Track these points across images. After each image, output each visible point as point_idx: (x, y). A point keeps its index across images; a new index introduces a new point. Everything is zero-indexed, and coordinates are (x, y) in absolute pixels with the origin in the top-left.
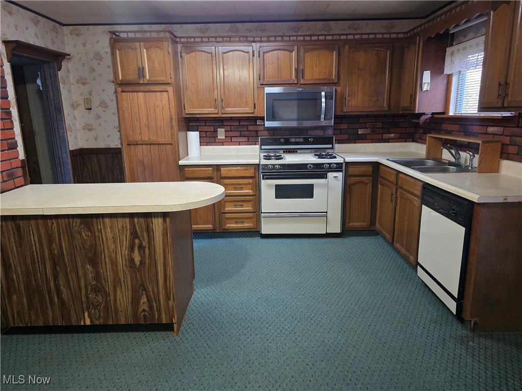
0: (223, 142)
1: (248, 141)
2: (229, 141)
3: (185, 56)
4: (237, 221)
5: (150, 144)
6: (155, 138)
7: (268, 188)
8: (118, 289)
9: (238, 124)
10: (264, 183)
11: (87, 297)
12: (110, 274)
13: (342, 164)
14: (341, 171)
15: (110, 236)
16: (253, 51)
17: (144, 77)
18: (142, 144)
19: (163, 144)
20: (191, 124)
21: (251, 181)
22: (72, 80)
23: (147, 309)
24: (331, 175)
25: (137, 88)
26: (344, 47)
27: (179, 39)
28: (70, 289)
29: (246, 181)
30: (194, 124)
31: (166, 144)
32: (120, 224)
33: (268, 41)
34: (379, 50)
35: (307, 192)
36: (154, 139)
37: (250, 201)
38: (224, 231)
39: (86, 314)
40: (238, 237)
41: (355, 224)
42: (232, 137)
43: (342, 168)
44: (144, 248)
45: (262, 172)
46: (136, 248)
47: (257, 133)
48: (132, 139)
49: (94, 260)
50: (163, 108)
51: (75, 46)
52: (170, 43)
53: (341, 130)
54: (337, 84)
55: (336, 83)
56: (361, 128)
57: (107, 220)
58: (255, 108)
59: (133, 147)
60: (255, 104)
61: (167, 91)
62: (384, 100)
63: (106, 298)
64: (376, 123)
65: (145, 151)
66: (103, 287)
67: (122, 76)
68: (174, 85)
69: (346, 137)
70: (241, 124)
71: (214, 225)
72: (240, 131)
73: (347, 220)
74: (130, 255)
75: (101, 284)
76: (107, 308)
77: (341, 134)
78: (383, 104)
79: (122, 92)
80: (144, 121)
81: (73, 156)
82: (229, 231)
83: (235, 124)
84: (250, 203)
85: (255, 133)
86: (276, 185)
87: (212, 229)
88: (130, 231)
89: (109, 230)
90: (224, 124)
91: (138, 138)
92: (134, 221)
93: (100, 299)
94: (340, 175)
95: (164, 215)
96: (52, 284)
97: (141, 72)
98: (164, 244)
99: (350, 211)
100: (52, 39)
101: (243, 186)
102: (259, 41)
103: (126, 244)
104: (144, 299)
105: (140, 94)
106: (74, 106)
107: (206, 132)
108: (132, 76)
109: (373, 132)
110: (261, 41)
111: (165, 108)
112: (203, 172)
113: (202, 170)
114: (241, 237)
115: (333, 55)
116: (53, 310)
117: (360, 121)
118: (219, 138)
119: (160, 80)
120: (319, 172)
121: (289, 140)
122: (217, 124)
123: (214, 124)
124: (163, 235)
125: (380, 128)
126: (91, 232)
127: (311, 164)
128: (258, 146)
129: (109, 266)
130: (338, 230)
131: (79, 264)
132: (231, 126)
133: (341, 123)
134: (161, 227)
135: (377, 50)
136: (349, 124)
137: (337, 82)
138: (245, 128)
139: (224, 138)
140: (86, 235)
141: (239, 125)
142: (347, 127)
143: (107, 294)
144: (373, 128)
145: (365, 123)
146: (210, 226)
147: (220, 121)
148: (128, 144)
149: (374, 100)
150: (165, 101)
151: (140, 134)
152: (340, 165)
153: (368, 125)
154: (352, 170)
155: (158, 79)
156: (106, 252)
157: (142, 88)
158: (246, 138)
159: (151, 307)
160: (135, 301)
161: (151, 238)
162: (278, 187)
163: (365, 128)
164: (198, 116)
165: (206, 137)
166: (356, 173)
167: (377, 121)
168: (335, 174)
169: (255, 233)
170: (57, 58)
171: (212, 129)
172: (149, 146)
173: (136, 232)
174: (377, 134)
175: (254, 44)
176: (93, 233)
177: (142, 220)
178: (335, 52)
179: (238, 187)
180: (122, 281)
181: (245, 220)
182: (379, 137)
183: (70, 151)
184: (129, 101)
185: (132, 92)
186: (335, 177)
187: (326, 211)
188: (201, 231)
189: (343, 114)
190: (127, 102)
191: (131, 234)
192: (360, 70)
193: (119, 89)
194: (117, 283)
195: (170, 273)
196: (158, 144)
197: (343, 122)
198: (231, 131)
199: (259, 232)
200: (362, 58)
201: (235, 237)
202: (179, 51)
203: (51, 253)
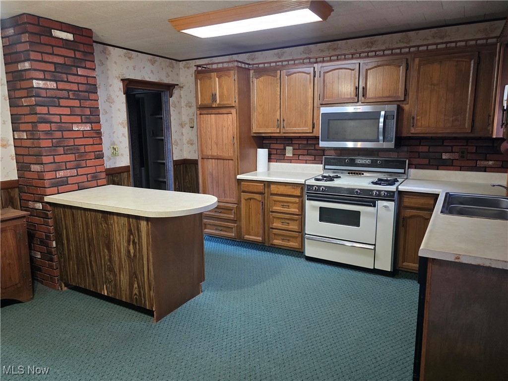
0: (291, 160)
1: (315, 160)
2: (296, 159)
3: (255, 81)
4: (285, 238)
5: (218, 159)
6: (222, 154)
7: (312, 209)
8: (121, 272)
9: (306, 142)
10: (308, 204)
11: (105, 274)
12: (116, 259)
13: (394, 192)
14: (393, 201)
15: (117, 230)
16: (314, 72)
17: (216, 101)
18: (212, 159)
19: (227, 159)
20: (264, 142)
21: (297, 200)
22: (183, 104)
23: (138, 294)
24: (380, 204)
25: (210, 111)
26: (414, 60)
27: (252, 66)
28: (97, 265)
29: (293, 199)
30: (267, 142)
31: (229, 160)
32: (122, 222)
33: (331, 61)
34: (460, 61)
35: (353, 219)
36: (220, 154)
37: (297, 220)
38: (272, 246)
39: (105, 286)
40: (285, 254)
41: (411, 264)
42: (299, 155)
43: (393, 196)
44: (136, 243)
45: (307, 193)
46: (131, 243)
47: (324, 152)
48: (205, 154)
49: (109, 246)
50: (228, 128)
51: (186, 77)
52: (236, 71)
53: (419, 153)
54: (405, 102)
55: (403, 101)
56: (446, 152)
57: (115, 217)
58: (313, 127)
59: (205, 160)
60: (313, 124)
61: (231, 113)
62: (465, 120)
63: (115, 277)
64: (467, 147)
65: (214, 165)
66: (113, 268)
67: (201, 102)
68: (237, 108)
69: (426, 161)
70: (309, 142)
71: (264, 238)
72: (308, 150)
73: (400, 258)
74: (128, 248)
75: (112, 265)
76: (116, 285)
77: (419, 158)
78: (465, 124)
79: (200, 114)
80: (214, 139)
81: (177, 165)
82: (276, 246)
83: (304, 142)
84: (296, 222)
85: (322, 152)
86: (320, 207)
87: (261, 241)
88: (128, 228)
89: (116, 225)
90: (293, 142)
91: (209, 153)
92: (130, 221)
93: (112, 276)
94: (391, 205)
95: (148, 219)
96: (88, 259)
97: (214, 97)
98: (147, 243)
99: (404, 249)
100: (167, 73)
101: (290, 205)
102: (320, 62)
103: (126, 238)
104: (136, 285)
105: (213, 116)
106: (182, 125)
107: (277, 149)
108: (208, 102)
109: (463, 157)
110: (323, 61)
111: (230, 129)
112: (255, 187)
113: (254, 185)
114: (288, 255)
115: (400, 70)
116: (89, 278)
117: (445, 144)
118: (287, 155)
119: (226, 104)
120: (368, 198)
121: (355, 161)
122: (287, 142)
123: (284, 142)
124: (147, 235)
125: (472, 153)
126: (107, 224)
127: (359, 189)
128: (321, 166)
129: (116, 253)
130: (388, 268)
131: (101, 248)
132: (299, 144)
133: (420, 145)
134: (146, 228)
135: (457, 61)
136: (430, 146)
137: (403, 99)
138: (312, 146)
139: (291, 155)
140: (105, 226)
141: (307, 144)
142: (427, 150)
143: (115, 275)
144: (463, 153)
145: (452, 146)
146: (260, 239)
147: (289, 140)
148: (202, 158)
149: (451, 119)
150: (230, 122)
151: (211, 150)
152: (392, 194)
153: (455, 149)
154: (407, 201)
155: (226, 103)
156: (115, 241)
157: (214, 111)
158: (313, 157)
159: (140, 292)
160: (131, 285)
161: (140, 237)
162: (322, 210)
163: (452, 152)
164: (263, 135)
165: (277, 154)
166: (412, 205)
167: (469, 144)
168: (385, 203)
169: (299, 253)
170: (170, 88)
171: (282, 147)
172: (216, 160)
173: (131, 229)
174: (468, 160)
175: (316, 65)
176: (108, 225)
177: (134, 220)
178: (401, 67)
179: (285, 204)
180: (124, 267)
181: (291, 239)
182: (472, 163)
183: (174, 161)
184: (205, 122)
185: (207, 114)
186: (385, 207)
187: (374, 244)
188: (251, 242)
189: (410, 135)
190: (203, 123)
191: (129, 231)
192: (434, 85)
193: (199, 112)
194: (121, 268)
195: (151, 268)
196: (223, 159)
197: (422, 144)
198: (299, 149)
199: (303, 252)
200: (435, 71)
201: (282, 254)
202: (251, 76)
203: (88, 236)
